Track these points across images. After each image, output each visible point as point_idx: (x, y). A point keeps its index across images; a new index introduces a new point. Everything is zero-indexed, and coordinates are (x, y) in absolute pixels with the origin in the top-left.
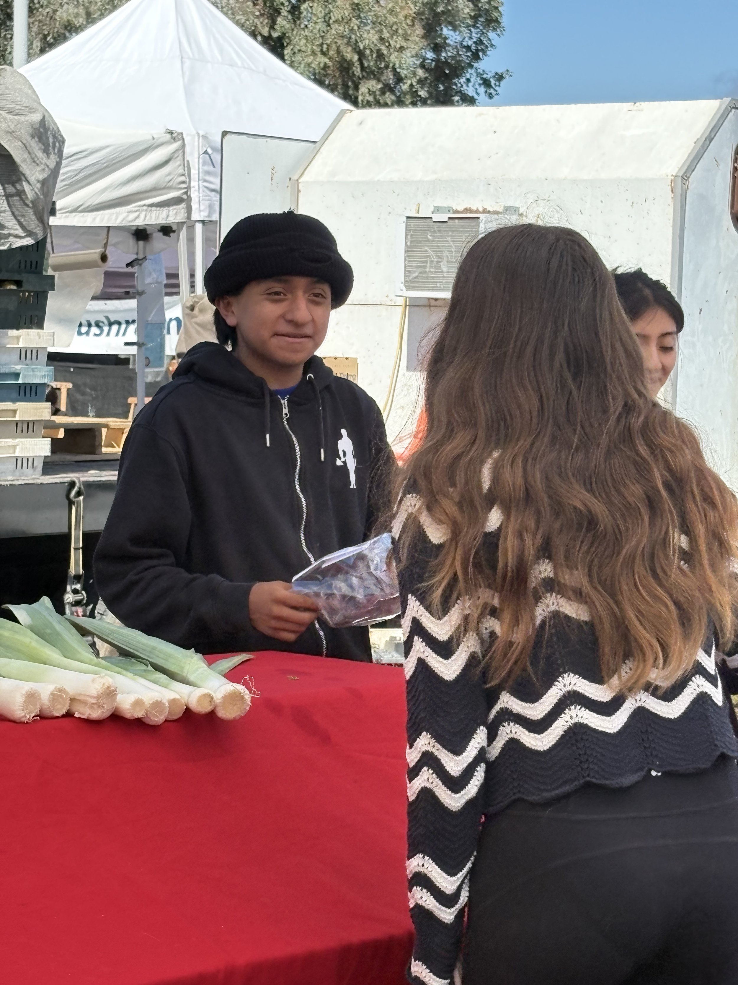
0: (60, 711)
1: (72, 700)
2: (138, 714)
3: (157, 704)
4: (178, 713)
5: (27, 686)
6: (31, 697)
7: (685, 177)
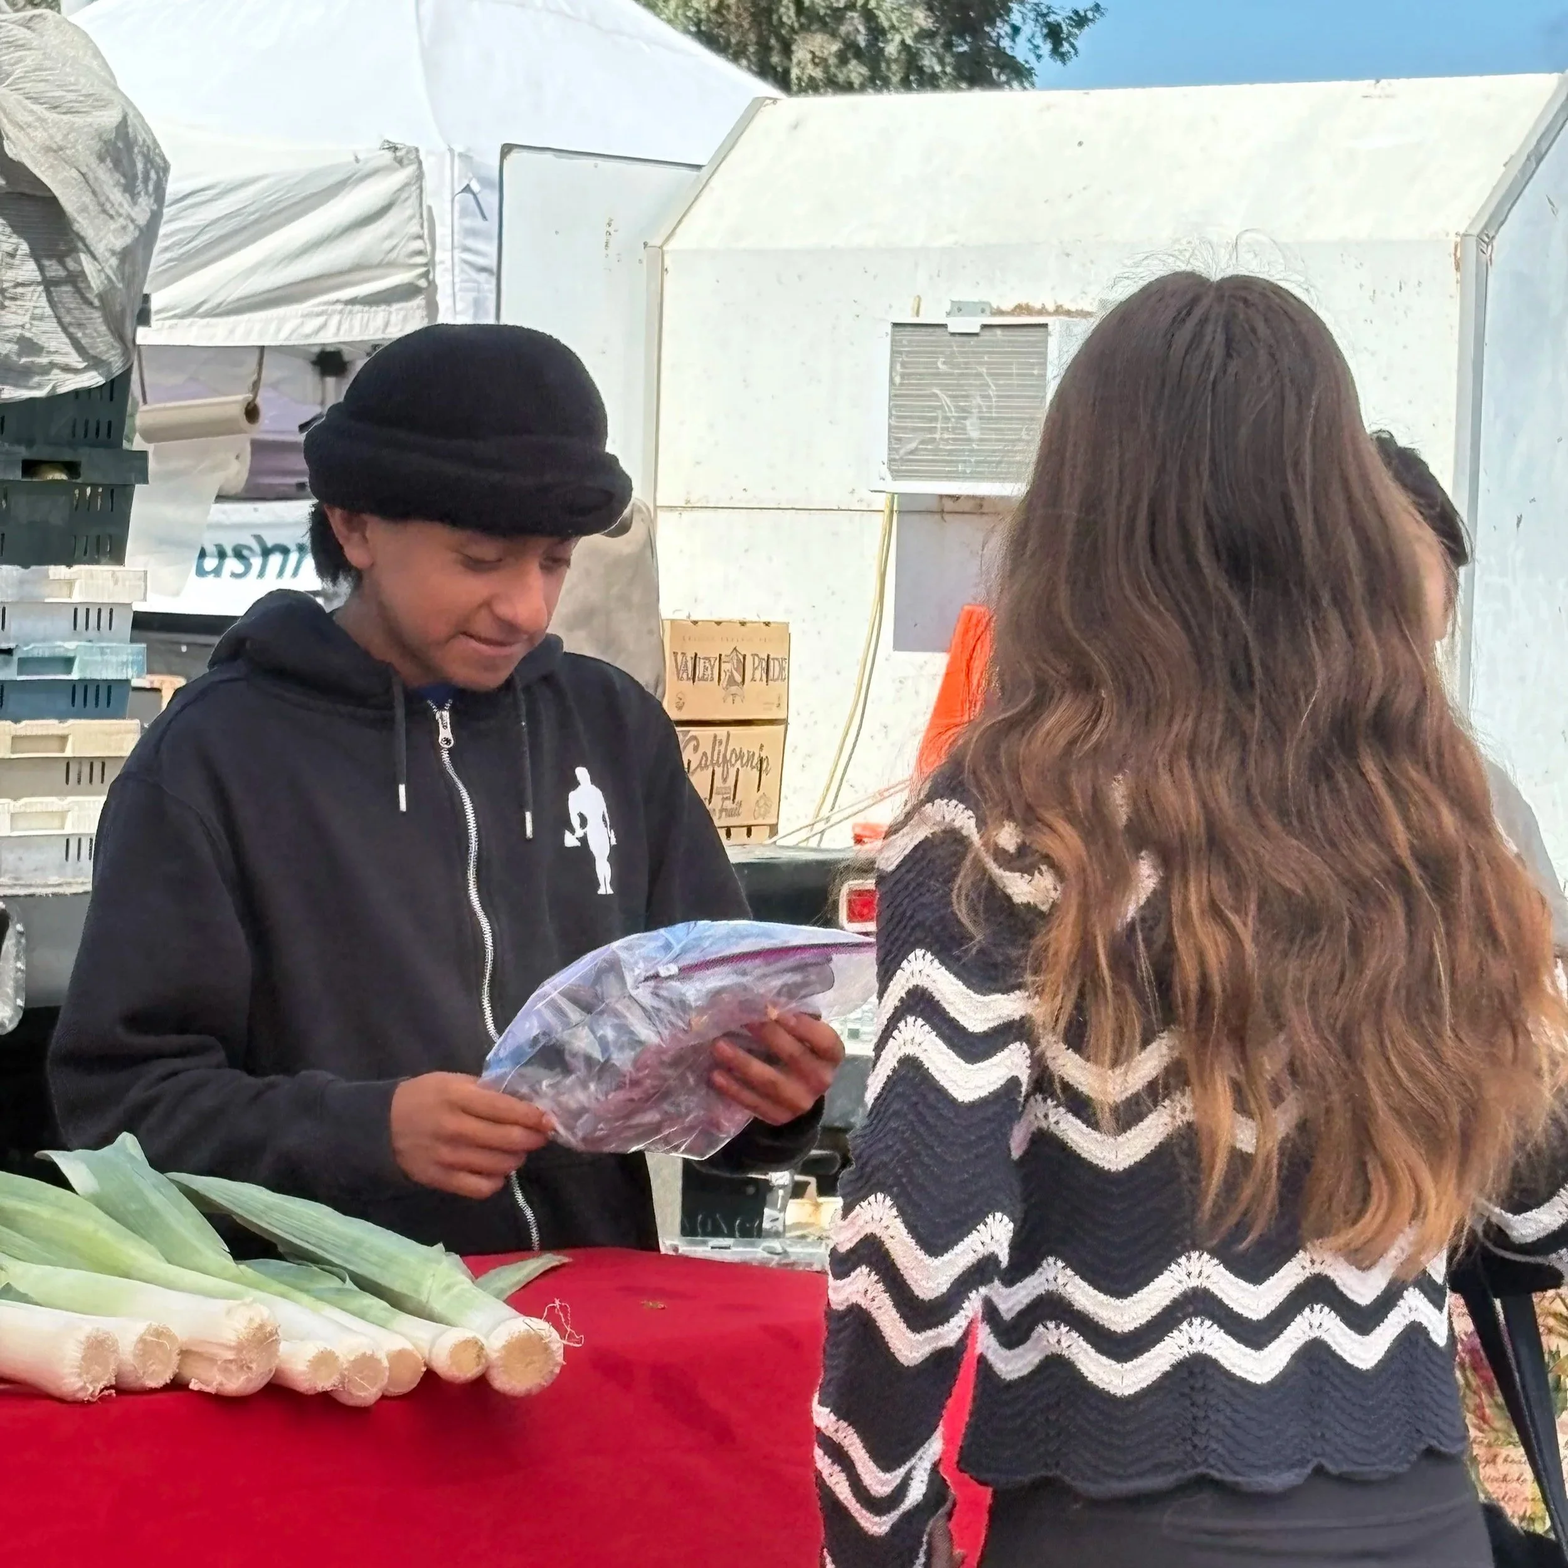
0: (157, 1377)
1: (185, 1353)
2: (324, 1383)
3: (365, 1363)
4: (409, 1381)
5: (89, 1325)
6: (97, 1347)
7: (1485, 238)
